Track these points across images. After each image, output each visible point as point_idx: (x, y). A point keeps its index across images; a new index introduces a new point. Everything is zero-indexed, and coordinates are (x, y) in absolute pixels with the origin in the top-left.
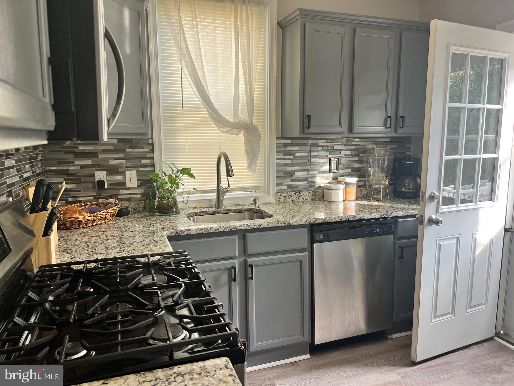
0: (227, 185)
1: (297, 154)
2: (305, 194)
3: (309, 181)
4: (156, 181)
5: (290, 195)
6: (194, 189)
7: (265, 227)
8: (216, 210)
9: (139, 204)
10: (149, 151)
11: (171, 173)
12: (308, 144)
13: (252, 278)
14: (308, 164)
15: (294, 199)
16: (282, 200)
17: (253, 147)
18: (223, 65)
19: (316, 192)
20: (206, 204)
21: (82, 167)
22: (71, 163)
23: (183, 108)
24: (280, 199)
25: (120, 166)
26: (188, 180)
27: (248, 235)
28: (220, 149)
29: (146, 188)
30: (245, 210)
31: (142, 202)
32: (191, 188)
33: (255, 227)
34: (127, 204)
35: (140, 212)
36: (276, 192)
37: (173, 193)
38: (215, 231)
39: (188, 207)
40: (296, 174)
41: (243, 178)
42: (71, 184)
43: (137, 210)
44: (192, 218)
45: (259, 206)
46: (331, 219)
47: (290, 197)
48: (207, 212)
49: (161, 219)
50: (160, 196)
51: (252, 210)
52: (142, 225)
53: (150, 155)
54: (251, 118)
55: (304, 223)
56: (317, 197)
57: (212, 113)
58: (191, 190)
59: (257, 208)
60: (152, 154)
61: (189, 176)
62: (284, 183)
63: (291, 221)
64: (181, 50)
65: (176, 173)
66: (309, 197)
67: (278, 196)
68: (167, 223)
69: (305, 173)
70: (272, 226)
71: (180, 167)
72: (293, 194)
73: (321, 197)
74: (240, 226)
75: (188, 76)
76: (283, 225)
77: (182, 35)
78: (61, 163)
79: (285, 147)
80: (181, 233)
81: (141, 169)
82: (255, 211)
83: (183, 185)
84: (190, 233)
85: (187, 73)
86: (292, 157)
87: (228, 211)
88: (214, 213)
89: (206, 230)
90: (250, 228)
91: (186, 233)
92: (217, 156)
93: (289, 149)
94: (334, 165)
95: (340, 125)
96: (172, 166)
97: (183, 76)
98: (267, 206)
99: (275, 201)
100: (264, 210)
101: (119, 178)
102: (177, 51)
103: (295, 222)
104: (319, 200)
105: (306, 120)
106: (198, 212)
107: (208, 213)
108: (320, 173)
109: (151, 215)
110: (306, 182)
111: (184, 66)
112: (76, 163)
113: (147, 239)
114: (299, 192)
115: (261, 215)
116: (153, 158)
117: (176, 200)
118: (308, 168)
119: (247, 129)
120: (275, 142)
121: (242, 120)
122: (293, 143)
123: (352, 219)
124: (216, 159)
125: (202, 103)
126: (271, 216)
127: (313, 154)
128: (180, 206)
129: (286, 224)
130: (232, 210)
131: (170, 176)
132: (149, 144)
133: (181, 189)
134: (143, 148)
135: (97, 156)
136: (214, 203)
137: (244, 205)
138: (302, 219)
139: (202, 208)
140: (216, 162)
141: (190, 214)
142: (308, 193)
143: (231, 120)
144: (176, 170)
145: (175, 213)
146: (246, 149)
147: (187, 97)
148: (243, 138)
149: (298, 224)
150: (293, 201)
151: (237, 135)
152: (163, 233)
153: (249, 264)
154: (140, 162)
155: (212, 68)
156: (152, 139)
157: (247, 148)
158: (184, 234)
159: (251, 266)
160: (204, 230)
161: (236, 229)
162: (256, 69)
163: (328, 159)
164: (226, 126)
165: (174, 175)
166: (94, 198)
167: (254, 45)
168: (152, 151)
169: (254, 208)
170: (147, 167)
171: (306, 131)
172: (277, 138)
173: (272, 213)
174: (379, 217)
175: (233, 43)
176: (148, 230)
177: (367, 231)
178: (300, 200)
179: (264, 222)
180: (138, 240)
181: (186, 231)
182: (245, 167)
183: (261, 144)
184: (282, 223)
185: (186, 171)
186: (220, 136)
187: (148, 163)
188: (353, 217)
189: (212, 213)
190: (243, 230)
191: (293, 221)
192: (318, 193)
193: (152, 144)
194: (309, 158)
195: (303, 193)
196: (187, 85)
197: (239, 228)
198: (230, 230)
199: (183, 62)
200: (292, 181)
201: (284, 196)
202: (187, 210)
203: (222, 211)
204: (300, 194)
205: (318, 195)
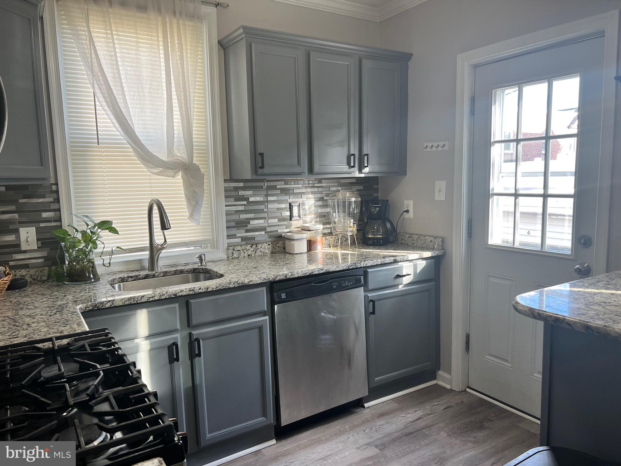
0: (163, 241)
1: (251, 199)
2: (263, 247)
3: (267, 231)
4: (63, 240)
5: (245, 248)
6: (118, 247)
7: (213, 290)
8: (149, 273)
9: (41, 271)
10: (53, 201)
11: (84, 228)
12: (264, 187)
13: (199, 355)
14: (265, 210)
15: (250, 253)
16: (235, 255)
17: (194, 192)
18: (150, 91)
19: (276, 243)
20: (137, 266)
23: (98, 144)
24: (233, 254)
25: (10, 222)
26: (110, 236)
27: (191, 302)
28: (152, 194)
29: (51, 250)
30: (189, 270)
31: (45, 268)
32: (114, 247)
33: (200, 291)
34: (23, 272)
35: (44, 282)
36: (228, 247)
37: (89, 254)
38: (148, 299)
39: (111, 272)
40: (251, 223)
41: (184, 230)
43: (39, 279)
44: (116, 286)
45: (206, 264)
46: (293, 274)
47: (245, 251)
48: (137, 276)
49: (74, 290)
50: (71, 259)
51: (197, 270)
52: (45, 299)
53: (54, 206)
54: (191, 156)
55: (261, 281)
56: (277, 250)
57: (139, 150)
58: (114, 249)
59: (203, 267)
60: (57, 204)
61: (110, 231)
62: (237, 235)
63: (246, 280)
64: (92, 71)
65: (92, 228)
66: (267, 250)
67: (230, 251)
68: (82, 294)
69: (262, 221)
70: (223, 288)
71: (97, 220)
72: (249, 247)
73: (282, 249)
74: (181, 291)
75: (104, 104)
76: (236, 285)
77: (93, 52)
79: (235, 191)
80: (100, 306)
81: (42, 225)
82: (201, 271)
83: (103, 243)
84: (114, 305)
85: (102, 99)
86: (245, 203)
87: (166, 273)
88: (147, 277)
89: (136, 299)
90: (194, 293)
91: (108, 305)
92: (148, 204)
93: (241, 193)
94: (295, 211)
95: (299, 163)
96: (85, 219)
97: (97, 103)
98: (216, 263)
99: (226, 257)
100: (213, 269)
101: (10, 238)
102: (87, 72)
103: (251, 281)
104: (280, 252)
105: (259, 158)
106: (124, 277)
107: (139, 277)
108: (279, 220)
109: (58, 286)
110: (263, 233)
111: (97, 91)
113: (52, 317)
114: (256, 244)
115: (209, 275)
116: (59, 210)
117: (93, 263)
118: (265, 215)
119: (186, 169)
120: (222, 185)
121: (179, 158)
122: (246, 185)
123: (317, 273)
124: (147, 208)
125: (125, 137)
126: (222, 276)
127: (270, 198)
128: (100, 270)
129: (240, 285)
130: (170, 272)
131: (84, 233)
132: (52, 192)
133: (100, 248)
134: (43, 197)
136: (146, 264)
137: (187, 264)
138: (259, 277)
139: (130, 271)
140: (147, 212)
141: (114, 280)
142: (267, 245)
143: (165, 159)
144: (91, 224)
145: (93, 280)
146: (185, 194)
147: (104, 131)
148: (182, 181)
149: (254, 283)
150: (249, 256)
151: (174, 177)
152: (75, 307)
153: (195, 337)
154: (41, 216)
155: (136, 94)
156: (57, 184)
157: (187, 193)
158: (106, 307)
159: (198, 340)
160: (132, 300)
161: (176, 295)
162: (194, 96)
163: (288, 204)
164: (158, 166)
165: (89, 231)
167: (189, 67)
168: (57, 200)
169: (199, 267)
170: (50, 221)
171: (260, 171)
172: (225, 181)
173: (223, 272)
174: (347, 268)
175: (163, 64)
176: (54, 305)
177: (334, 285)
178: (257, 254)
179: (212, 284)
180: (40, 320)
181: (107, 303)
182: (186, 216)
183: (205, 188)
184: (235, 284)
185: (106, 225)
186: (150, 179)
187: (52, 216)
188: (318, 270)
189: (145, 278)
190: (185, 295)
191: (249, 280)
192: (278, 245)
193: (57, 192)
194: (266, 204)
195: (260, 245)
196: (102, 114)
197: (180, 294)
198: (168, 297)
199: (96, 86)
200: (247, 231)
201: (238, 250)
202: (109, 275)
203: (158, 274)
204: (257, 247)
205: (279, 247)
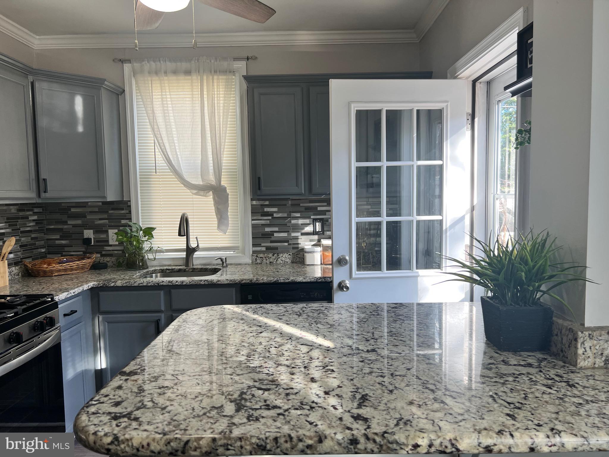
0: (197, 245)
1: (276, 215)
2: (284, 256)
3: (290, 243)
5: (268, 256)
6: (159, 248)
7: (187, 284)
10: (128, 212)
12: (287, 205)
14: (289, 225)
15: (271, 260)
16: (258, 261)
19: (297, 254)
20: (180, 263)
21: (74, 226)
22: (65, 223)
23: (156, 174)
24: (256, 260)
25: (104, 225)
27: (172, 291)
34: (108, 259)
36: (252, 253)
38: (138, 285)
40: (274, 236)
41: (217, 238)
42: (65, 240)
46: (259, 280)
47: (267, 258)
53: (128, 216)
54: (219, 180)
56: (298, 260)
60: (130, 215)
62: (262, 244)
66: (288, 260)
67: (254, 257)
69: (285, 235)
70: (195, 284)
72: (270, 255)
73: (302, 260)
78: (58, 222)
79: (261, 208)
80: (108, 285)
81: (121, 228)
84: (116, 285)
86: (270, 218)
89: (131, 283)
90: (173, 285)
93: (266, 209)
94: (319, 227)
95: (297, 186)
99: (251, 262)
101: (103, 236)
104: (300, 262)
108: (303, 234)
110: (286, 244)
112: (69, 222)
114: (278, 254)
116: (131, 219)
118: (289, 229)
119: (215, 190)
120: (249, 203)
121: (209, 182)
122: (270, 203)
127: (293, 215)
134: (123, 209)
135: (85, 217)
136: (184, 262)
142: (288, 255)
147: (161, 163)
150: (270, 263)
151: (207, 196)
154: (120, 222)
160: (128, 284)
161: (158, 284)
163: (312, 220)
166: (83, 253)
168: (130, 212)
170: (126, 226)
172: (252, 199)
178: (278, 262)
185: (150, 231)
186: (194, 198)
187: (127, 223)
190: (165, 285)
192: (299, 256)
193: (130, 206)
194: (289, 220)
195: (282, 255)
197: (162, 284)
198: (152, 285)
200: (272, 242)
201: (261, 257)
204: (278, 256)
205: (299, 258)
